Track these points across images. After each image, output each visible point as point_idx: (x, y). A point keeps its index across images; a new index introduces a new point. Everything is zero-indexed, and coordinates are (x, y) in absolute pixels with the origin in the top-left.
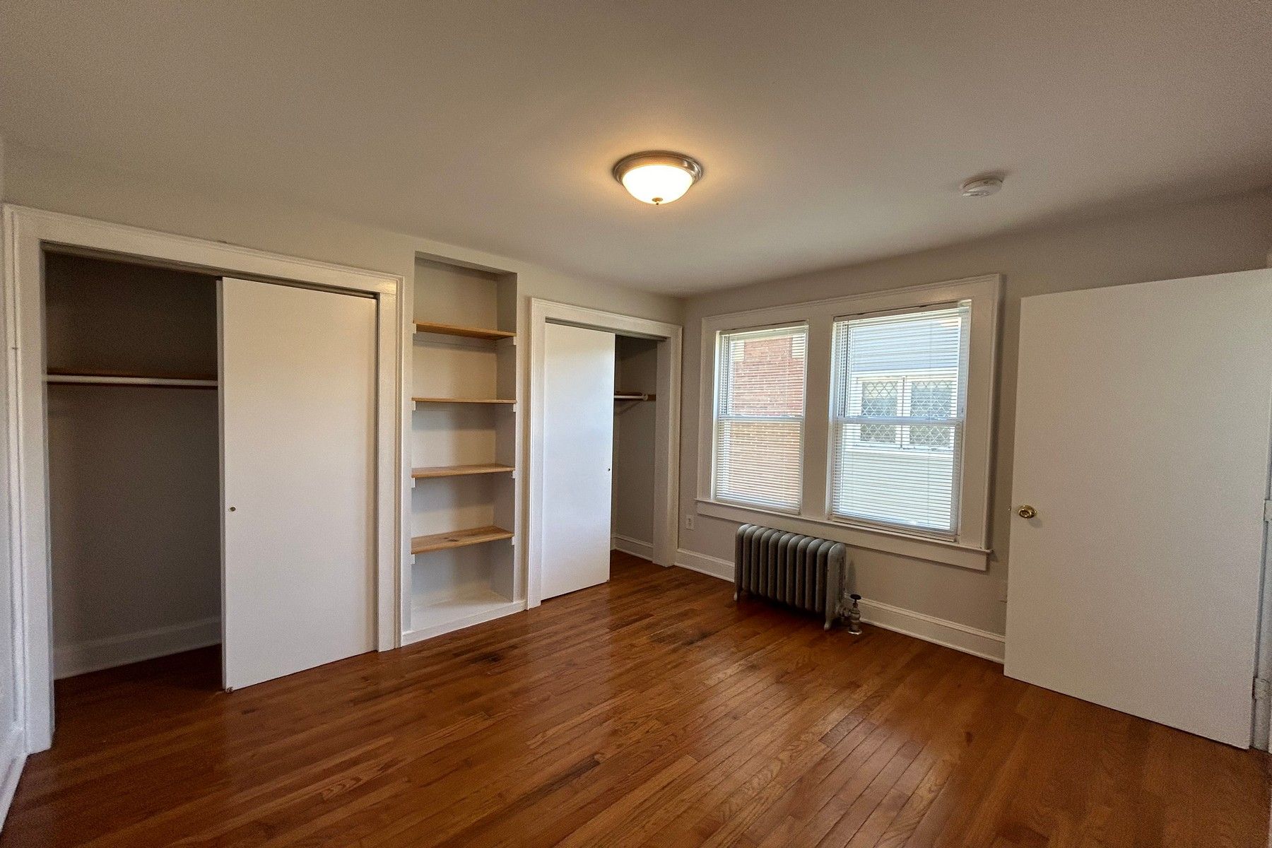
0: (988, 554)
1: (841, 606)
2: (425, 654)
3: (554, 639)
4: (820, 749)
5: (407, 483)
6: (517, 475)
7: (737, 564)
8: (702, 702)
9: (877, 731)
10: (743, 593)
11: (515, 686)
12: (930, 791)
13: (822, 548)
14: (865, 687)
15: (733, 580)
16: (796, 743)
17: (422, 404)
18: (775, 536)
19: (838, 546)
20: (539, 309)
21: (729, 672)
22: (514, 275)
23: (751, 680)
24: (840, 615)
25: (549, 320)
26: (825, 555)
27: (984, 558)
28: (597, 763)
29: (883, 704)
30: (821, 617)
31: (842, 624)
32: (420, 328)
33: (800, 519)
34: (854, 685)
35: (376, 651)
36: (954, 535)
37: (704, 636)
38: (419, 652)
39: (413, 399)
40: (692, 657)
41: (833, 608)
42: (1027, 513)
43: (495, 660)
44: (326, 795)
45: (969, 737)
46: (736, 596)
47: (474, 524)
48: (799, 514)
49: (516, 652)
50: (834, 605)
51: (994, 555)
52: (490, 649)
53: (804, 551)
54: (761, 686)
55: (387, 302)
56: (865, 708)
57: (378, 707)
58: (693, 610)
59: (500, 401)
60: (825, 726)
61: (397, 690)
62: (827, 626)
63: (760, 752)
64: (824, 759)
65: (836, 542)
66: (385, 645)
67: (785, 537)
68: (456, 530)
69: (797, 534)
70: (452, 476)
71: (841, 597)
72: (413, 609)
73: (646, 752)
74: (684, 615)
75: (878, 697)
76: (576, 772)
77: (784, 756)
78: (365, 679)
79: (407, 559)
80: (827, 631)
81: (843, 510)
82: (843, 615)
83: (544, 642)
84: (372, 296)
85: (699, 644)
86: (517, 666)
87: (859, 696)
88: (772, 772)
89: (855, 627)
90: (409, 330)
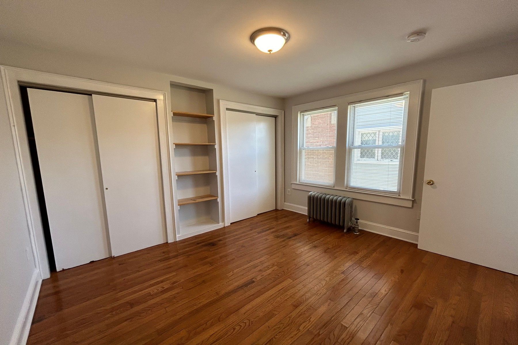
0: (413, 201)
1: (351, 223)
2: (187, 243)
3: (236, 237)
4: (342, 276)
5: (174, 178)
6: (218, 174)
7: (308, 208)
8: (294, 260)
9: (365, 270)
10: (311, 219)
11: (221, 255)
12: (385, 290)
13: (343, 200)
14: (360, 253)
15: (307, 214)
16: (332, 274)
17: (178, 146)
18: (324, 196)
19: (350, 199)
20: (223, 105)
21: (305, 248)
22: (212, 90)
23: (314, 251)
24: (351, 226)
25: (227, 109)
26: (345, 203)
27: (411, 202)
28: (254, 282)
29: (367, 260)
30: (343, 228)
31: (351, 230)
32: (175, 114)
33: (335, 189)
34: (356, 253)
35: (167, 243)
36: (399, 193)
37: (295, 235)
38: (184, 243)
39: (174, 144)
40: (290, 243)
41: (348, 224)
42: (431, 183)
43: (213, 245)
44: (152, 293)
45: (402, 271)
46: (308, 220)
47: (202, 194)
48: (334, 187)
49: (221, 242)
50: (348, 222)
51: (416, 201)
52: (211, 241)
53: (336, 201)
54: (318, 254)
55: (160, 104)
56: (360, 262)
57: (169, 263)
58: (291, 226)
59: (209, 144)
60: (343, 268)
61: (175, 257)
62: (345, 231)
63: (317, 278)
64: (343, 280)
65: (349, 198)
66: (170, 240)
67: (328, 196)
68: (195, 196)
69: (333, 195)
70: (192, 175)
71: (351, 220)
72: (180, 227)
73: (273, 277)
74: (288, 227)
75: (366, 257)
76: (246, 285)
77: (328, 279)
78: (164, 252)
79: (176, 208)
80: (345, 233)
81: (352, 185)
82: (352, 227)
83: (232, 238)
84: (154, 101)
85: (294, 238)
86: (221, 247)
87: (358, 257)
88: (322, 285)
89: (357, 231)
90: (170, 115)
